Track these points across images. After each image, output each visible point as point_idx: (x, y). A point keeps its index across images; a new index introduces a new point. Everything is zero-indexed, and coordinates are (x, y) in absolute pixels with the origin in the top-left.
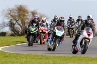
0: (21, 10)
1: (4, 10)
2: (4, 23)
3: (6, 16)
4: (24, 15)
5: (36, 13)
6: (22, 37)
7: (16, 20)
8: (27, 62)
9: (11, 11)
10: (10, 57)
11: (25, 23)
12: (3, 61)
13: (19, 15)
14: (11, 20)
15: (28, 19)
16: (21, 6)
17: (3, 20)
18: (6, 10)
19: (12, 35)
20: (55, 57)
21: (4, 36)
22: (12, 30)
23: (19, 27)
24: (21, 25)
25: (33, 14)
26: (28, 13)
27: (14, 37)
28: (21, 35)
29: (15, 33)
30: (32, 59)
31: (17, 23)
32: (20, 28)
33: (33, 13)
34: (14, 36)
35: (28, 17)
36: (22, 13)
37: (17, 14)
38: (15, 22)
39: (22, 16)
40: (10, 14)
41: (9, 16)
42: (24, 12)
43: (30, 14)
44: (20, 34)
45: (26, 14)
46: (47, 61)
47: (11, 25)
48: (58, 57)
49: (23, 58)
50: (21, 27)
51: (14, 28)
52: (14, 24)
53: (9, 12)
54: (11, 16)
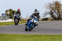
1: (46, 4)
2: (46, 12)
4: (59, 7)
9: (51, 5)
14: (51, 10)
16: (57, 2)
18: (47, 4)
24: (57, 13)
31: (54, 12)
38: (53, 11)
40: (50, 7)
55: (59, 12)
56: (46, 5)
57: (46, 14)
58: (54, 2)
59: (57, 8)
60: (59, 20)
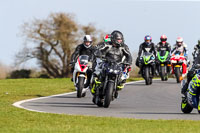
0: (63, 24)
1: (26, 24)
2: (26, 51)
3: (31, 36)
4: (69, 35)
6: (64, 79)
7: (51, 44)
8: (74, 131)
9: (41, 25)
10: (38, 120)
11: (69, 51)
12: (25, 130)
13: (59, 35)
14: (42, 44)
15: (76, 42)
16: (61, 16)
17: (25, 44)
18: (30, 24)
19: (43, 76)
20: (131, 122)
21: (28, 77)
22: (44, 66)
23: (58, 58)
24: (62, 55)
26: (76, 30)
27: (46, 80)
28: (61, 76)
29: (50, 72)
30: (85, 125)
31: (53, 51)
32: (61, 62)
33: (87, 31)
34: (48, 77)
35: (76, 39)
36: (63, 29)
37: (53, 32)
38: (49, 48)
39: (63, 37)
40: (39, 31)
41: (38, 36)
42: (68, 28)
43: (80, 31)
44: (60, 72)
45: (73, 33)
46: (116, 130)
47: (42, 55)
48: (137, 121)
50: (63, 59)
51: (47, 61)
52: (48, 54)
53: (37, 27)
54: (42, 35)
56: (24, 27)
57: (25, 55)
58: (52, 15)
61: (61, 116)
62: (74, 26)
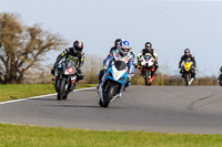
4: (13, 37)
5: (39, 32)
6: (8, 85)
11: (13, 55)
15: (21, 44)
20: (81, 133)
24: (6, 58)
25: (31, 34)
26: (20, 32)
30: (31, 136)
33: (33, 32)
35: (21, 41)
39: (7, 39)
42: (12, 29)
43: (24, 33)
45: (17, 35)
46: (64, 142)
49: (11, 134)
50: (6, 63)
55: (10, 53)
59: (5, 39)
60: (10, 83)
61: (5, 126)
62: (18, 28)
